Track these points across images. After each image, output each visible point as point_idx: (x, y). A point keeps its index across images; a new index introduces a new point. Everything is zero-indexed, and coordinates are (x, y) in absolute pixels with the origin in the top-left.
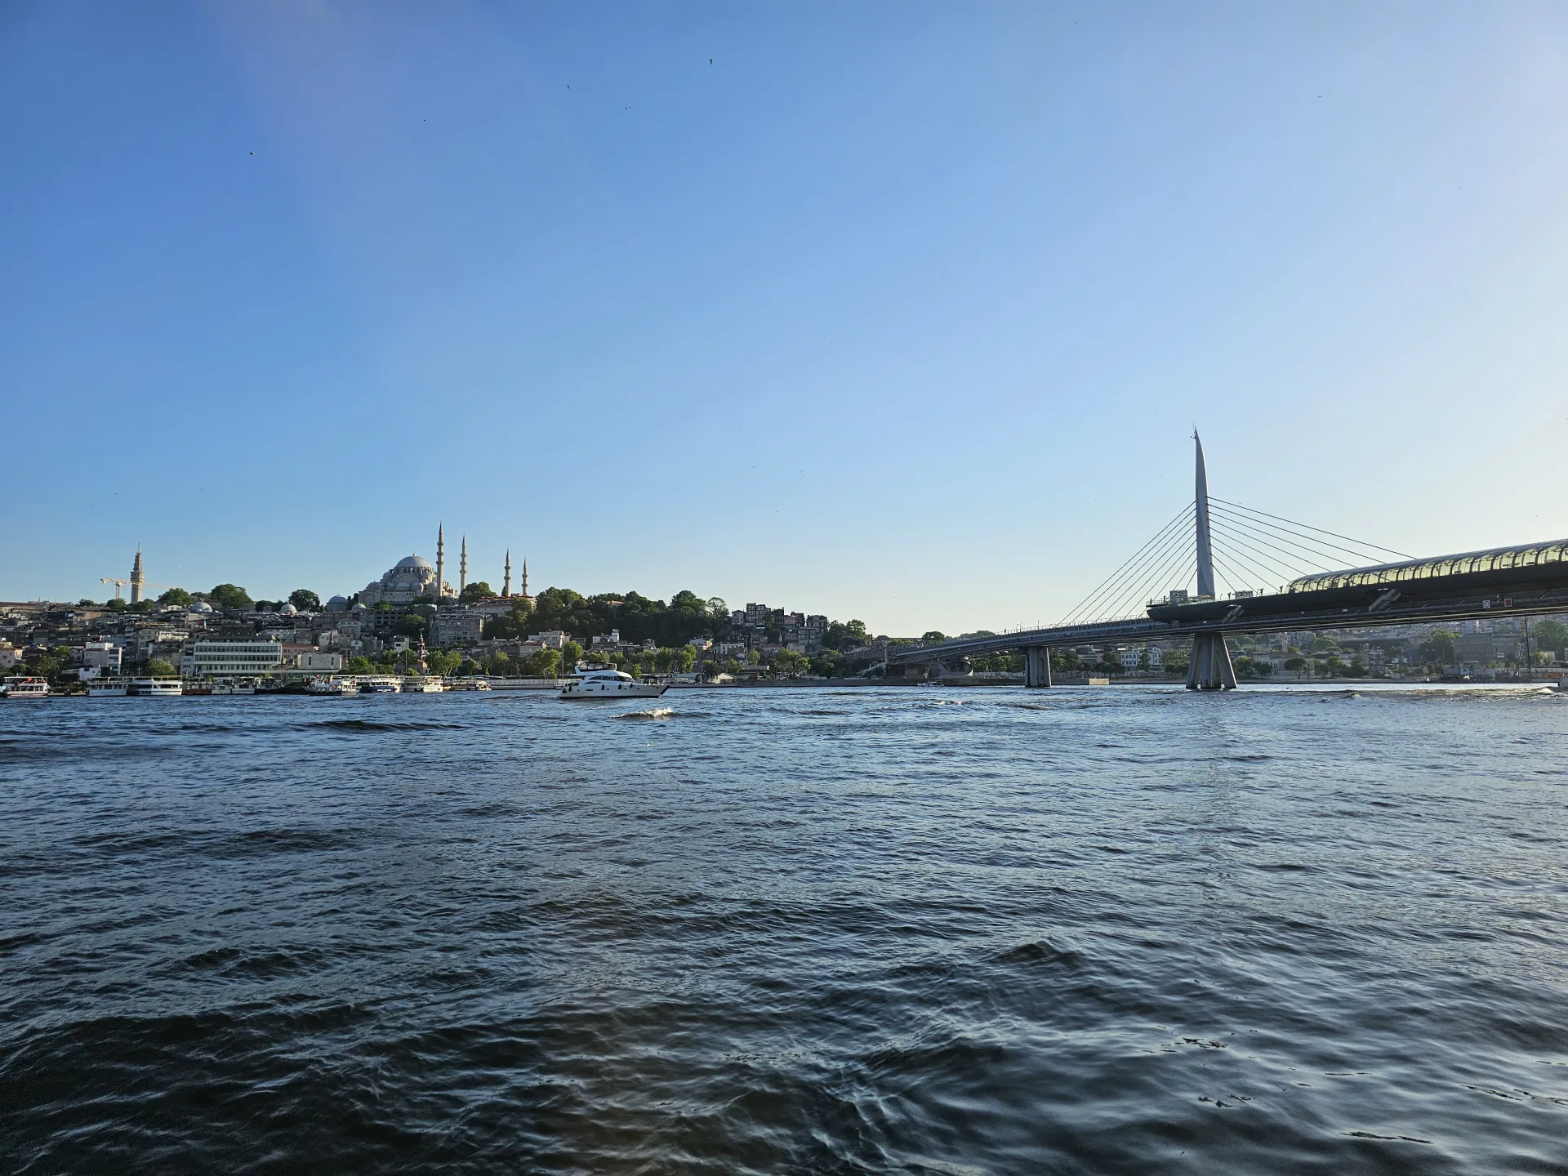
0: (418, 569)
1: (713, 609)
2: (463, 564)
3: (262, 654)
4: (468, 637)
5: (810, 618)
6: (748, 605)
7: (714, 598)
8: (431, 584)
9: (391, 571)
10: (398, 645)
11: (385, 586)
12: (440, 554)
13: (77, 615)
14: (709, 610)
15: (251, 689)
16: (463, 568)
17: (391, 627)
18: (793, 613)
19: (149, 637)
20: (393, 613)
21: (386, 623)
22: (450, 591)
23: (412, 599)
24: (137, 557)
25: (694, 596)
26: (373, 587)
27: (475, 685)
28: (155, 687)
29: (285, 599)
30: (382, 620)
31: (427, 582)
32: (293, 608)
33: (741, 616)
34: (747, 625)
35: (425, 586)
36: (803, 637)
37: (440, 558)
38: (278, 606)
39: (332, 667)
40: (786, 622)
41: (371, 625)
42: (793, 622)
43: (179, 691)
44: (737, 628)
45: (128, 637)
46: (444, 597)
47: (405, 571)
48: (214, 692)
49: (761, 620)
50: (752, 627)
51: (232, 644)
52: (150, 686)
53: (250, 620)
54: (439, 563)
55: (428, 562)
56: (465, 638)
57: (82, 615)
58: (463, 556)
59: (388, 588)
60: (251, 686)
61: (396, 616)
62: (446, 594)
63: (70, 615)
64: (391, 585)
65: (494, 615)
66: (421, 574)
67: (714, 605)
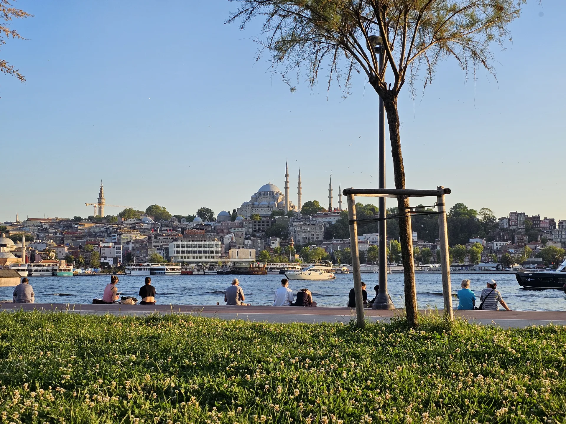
0: (273, 193)
1: (483, 216)
2: (299, 188)
3: (208, 249)
4: (315, 237)
5: (561, 223)
6: (511, 213)
7: (483, 209)
8: (282, 203)
9: (255, 194)
10: (272, 243)
11: (253, 204)
12: (286, 182)
13: (80, 225)
14: (480, 217)
15: (215, 271)
16: (299, 191)
17: (263, 231)
18: (545, 219)
19: (127, 239)
20: (263, 222)
21: (259, 229)
22: (293, 207)
23: (270, 213)
24: (101, 189)
25: (466, 207)
26: (245, 205)
27: (340, 270)
28: (167, 270)
29: (195, 214)
30: (257, 227)
31: (279, 201)
32: (200, 219)
33: (506, 222)
34: (511, 228)
35: (278, 204)
36: (556, 236)
37: (287, 185)
38: (190, 219)
39: (250, 257)
40: (542, 225)
41: (251, 230)
42: (547, 225)
43: (179, 272)
44: (503, 230)
45: (114, 239)
46: (291, 211)
47: (264, 194)
48: (194, 273)
49: (521, 225)
50: (515, 230)
51: (193, 243)
52: (163, 269)
53: (179, 228)
54: (286, 188)
55: (279, 188)
56: (313, 238)
57: (83, 225)
58: (299, 183)
59: (254, 206)
60: (215, 270)
61: (266, 224)
62: (291, 209)
63: (76, 226)
64: (256, 203)
65: (329, 223)
66: (274, 196)
67: (484, 214)
